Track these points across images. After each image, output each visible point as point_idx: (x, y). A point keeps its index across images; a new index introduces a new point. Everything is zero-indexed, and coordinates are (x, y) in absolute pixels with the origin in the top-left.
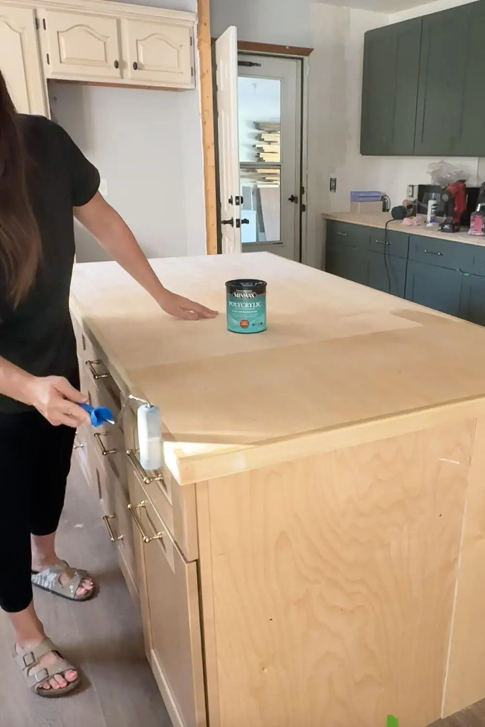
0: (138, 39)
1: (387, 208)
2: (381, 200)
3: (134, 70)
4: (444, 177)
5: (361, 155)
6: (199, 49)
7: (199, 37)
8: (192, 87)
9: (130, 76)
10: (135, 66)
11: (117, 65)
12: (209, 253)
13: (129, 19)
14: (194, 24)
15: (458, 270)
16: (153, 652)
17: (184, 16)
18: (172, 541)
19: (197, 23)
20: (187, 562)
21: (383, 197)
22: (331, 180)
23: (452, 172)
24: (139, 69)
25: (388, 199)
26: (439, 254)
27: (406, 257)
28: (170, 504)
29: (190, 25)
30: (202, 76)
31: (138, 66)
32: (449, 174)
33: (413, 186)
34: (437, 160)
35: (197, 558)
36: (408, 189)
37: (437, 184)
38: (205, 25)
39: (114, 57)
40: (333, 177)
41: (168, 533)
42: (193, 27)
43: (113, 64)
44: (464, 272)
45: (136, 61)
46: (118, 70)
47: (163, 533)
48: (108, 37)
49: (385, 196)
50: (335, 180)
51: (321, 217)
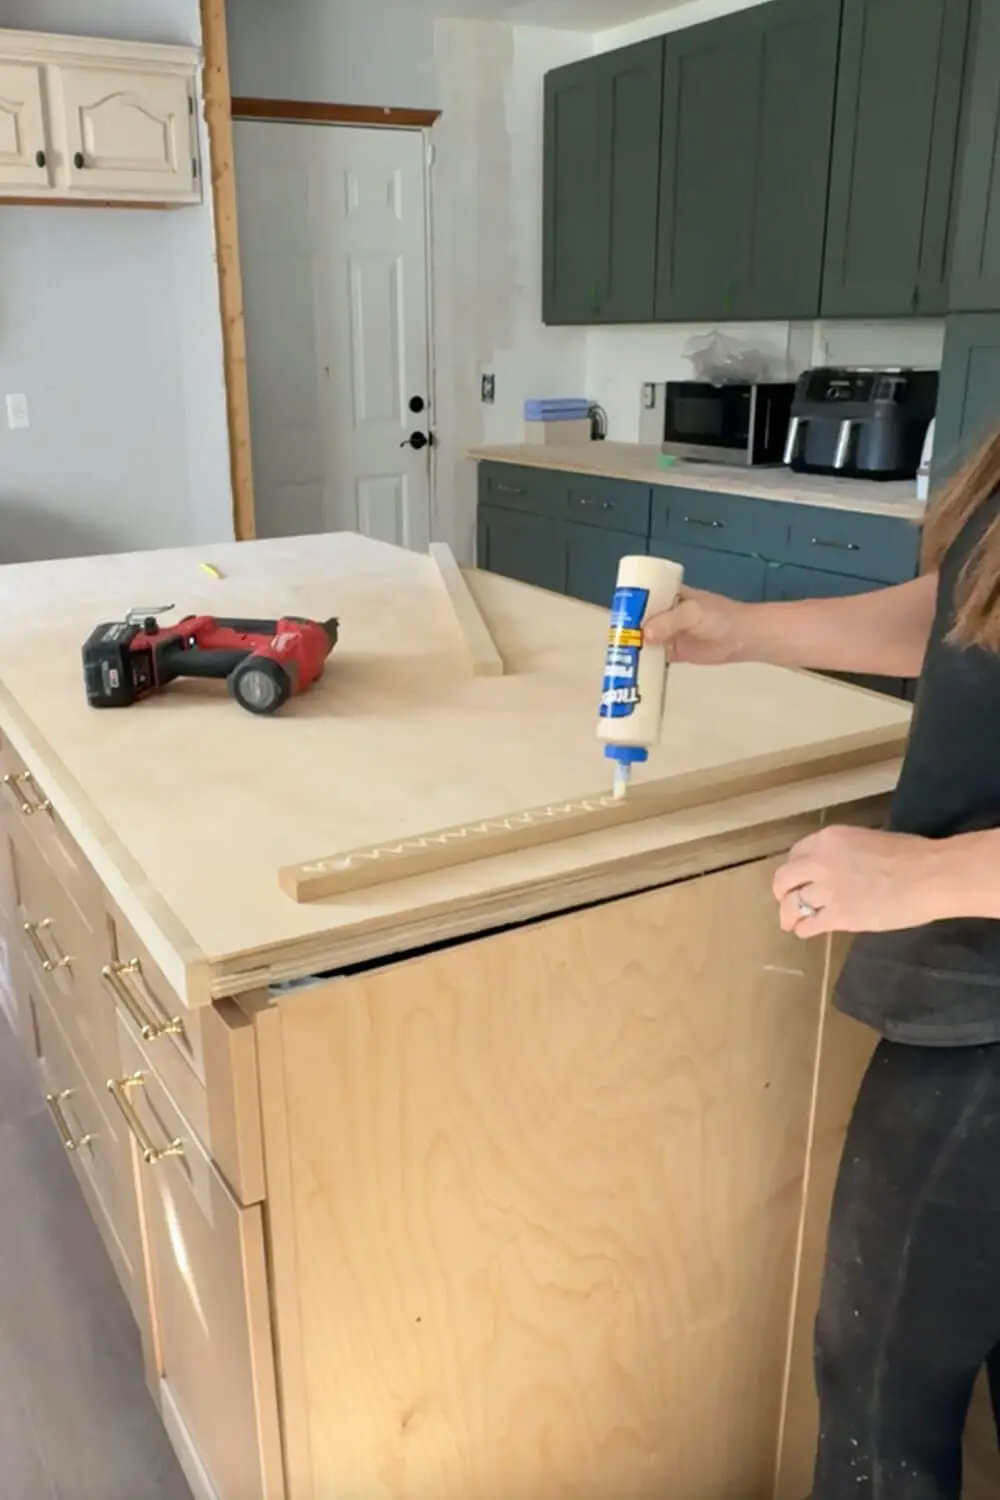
0: (83, 104)
1: (600, 431)
2: (589, 416)
3: (77, 170)
4: (719, 364)
5: (544, 325)
6: (206, 118)
7: (209, 96)
8: (196, 198)
9: (68, 181)
10: (80, 161)
11: (41, 160)
12: (239, 537)
13: (63, 67)
14: (195, 71)
15: (755, 555)
16: (163, 1384)
17: (173, 54)
18: (207, 1159)
19: (202, 66)
20: (242, 1206)
21: (591, 410)
22: (484, 379)
23: (735, 353)
24: (88, 167)
25: (602, 415)
26: (715, 524)
27: (646, 533)
28: (200, 1083)
29: (189, 72)
30: (215, 177)
31: (86, 161)
32: (730, 357)
33: (653, 386)
34: (702, 331)
35: (263, 1197)
36: (643, 391)
37: (705, 379)
38: (219, 70)
39: (34, 144)
40: (489, 373)
41: (198, 1143)
42: (194, 77)
43: (34, 160)
44: (768, 561)
45: (80, 150)
46: (44, 170)
47: (184, 1140)
48: (21, 104)
49: (597, 407)
50: (493, 378)
51: (468, 455)
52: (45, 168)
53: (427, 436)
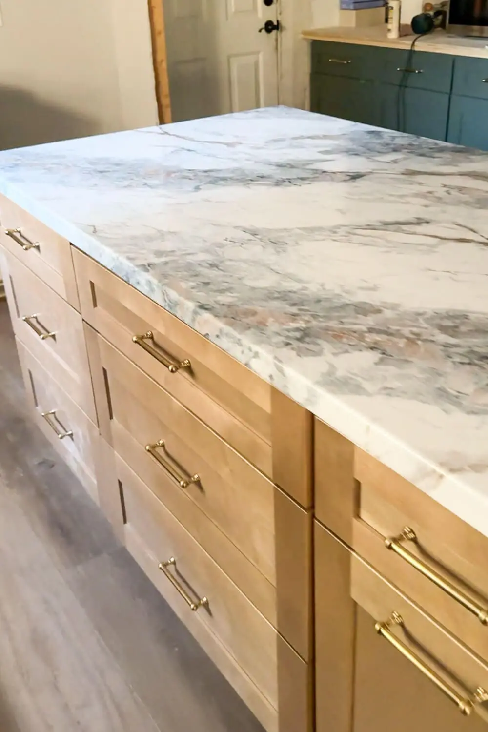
2: (383, 6)
21: (385, 0)
27: (449, 91)
51: (302, 36)
53: (275, 23)
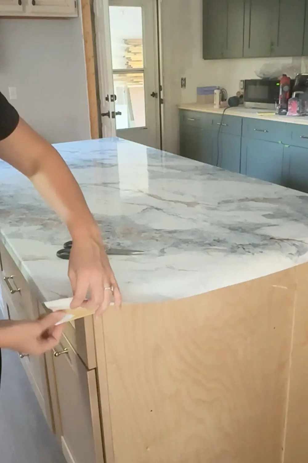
1: (224, 98)
2: (221, 92)
3: (33, 6)
5: (203, 60)
8: (76, 15)
9: (30, 10)
10: (34, 3)
11: (20, 3)
12: (93, 138)
15: (280, 142)
20: (88, 370)
22: (182, 79)
24: (37, 5)
25: (225, 92)
26: (265, 131)
27: (240, 135)
30: (83, 7)
33: (243, 81)
35: (95, 367)
40: (184, 77)
41: (72, 349)
43: (17, 3)
44: (284, 144)
47: (68, 348)
49: (223, 89)
50: (185, 79)
52: (21, 6)
